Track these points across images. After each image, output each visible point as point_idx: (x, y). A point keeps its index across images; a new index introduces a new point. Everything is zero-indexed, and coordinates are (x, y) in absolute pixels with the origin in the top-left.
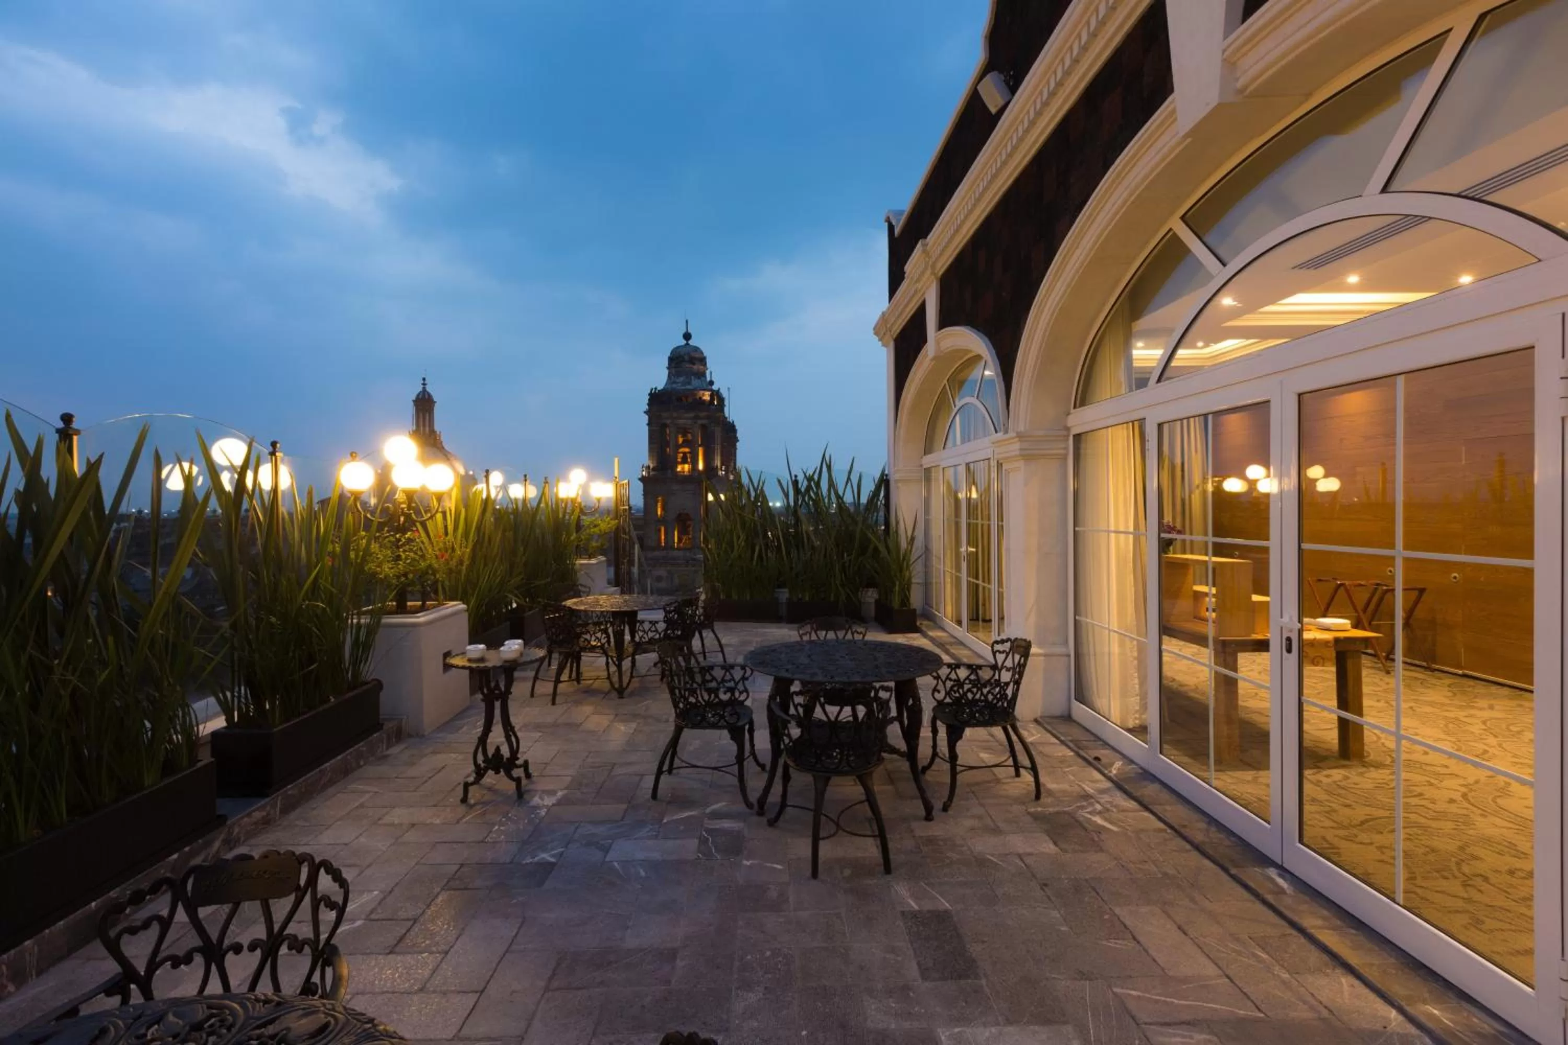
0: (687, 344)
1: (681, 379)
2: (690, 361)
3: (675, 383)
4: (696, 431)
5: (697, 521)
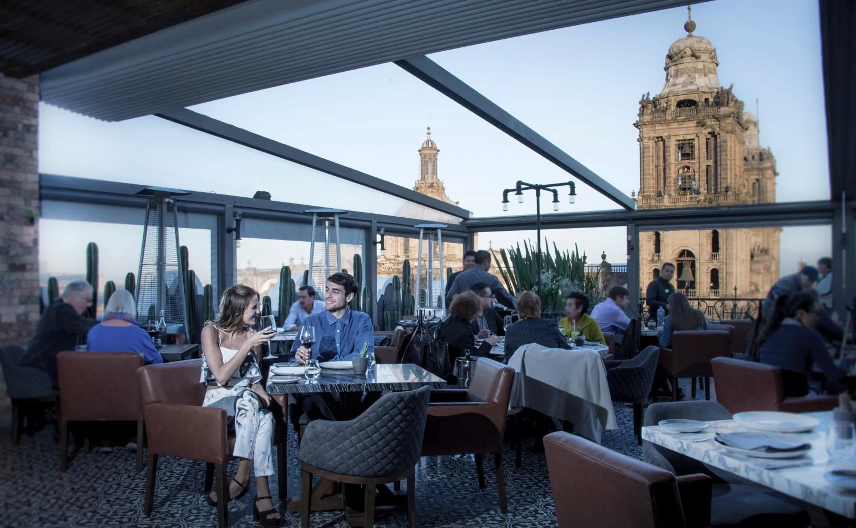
1: (682, 79)
2: (693, 55)
3: (675, 85)
4: (700, 144)
5: (703, 260)
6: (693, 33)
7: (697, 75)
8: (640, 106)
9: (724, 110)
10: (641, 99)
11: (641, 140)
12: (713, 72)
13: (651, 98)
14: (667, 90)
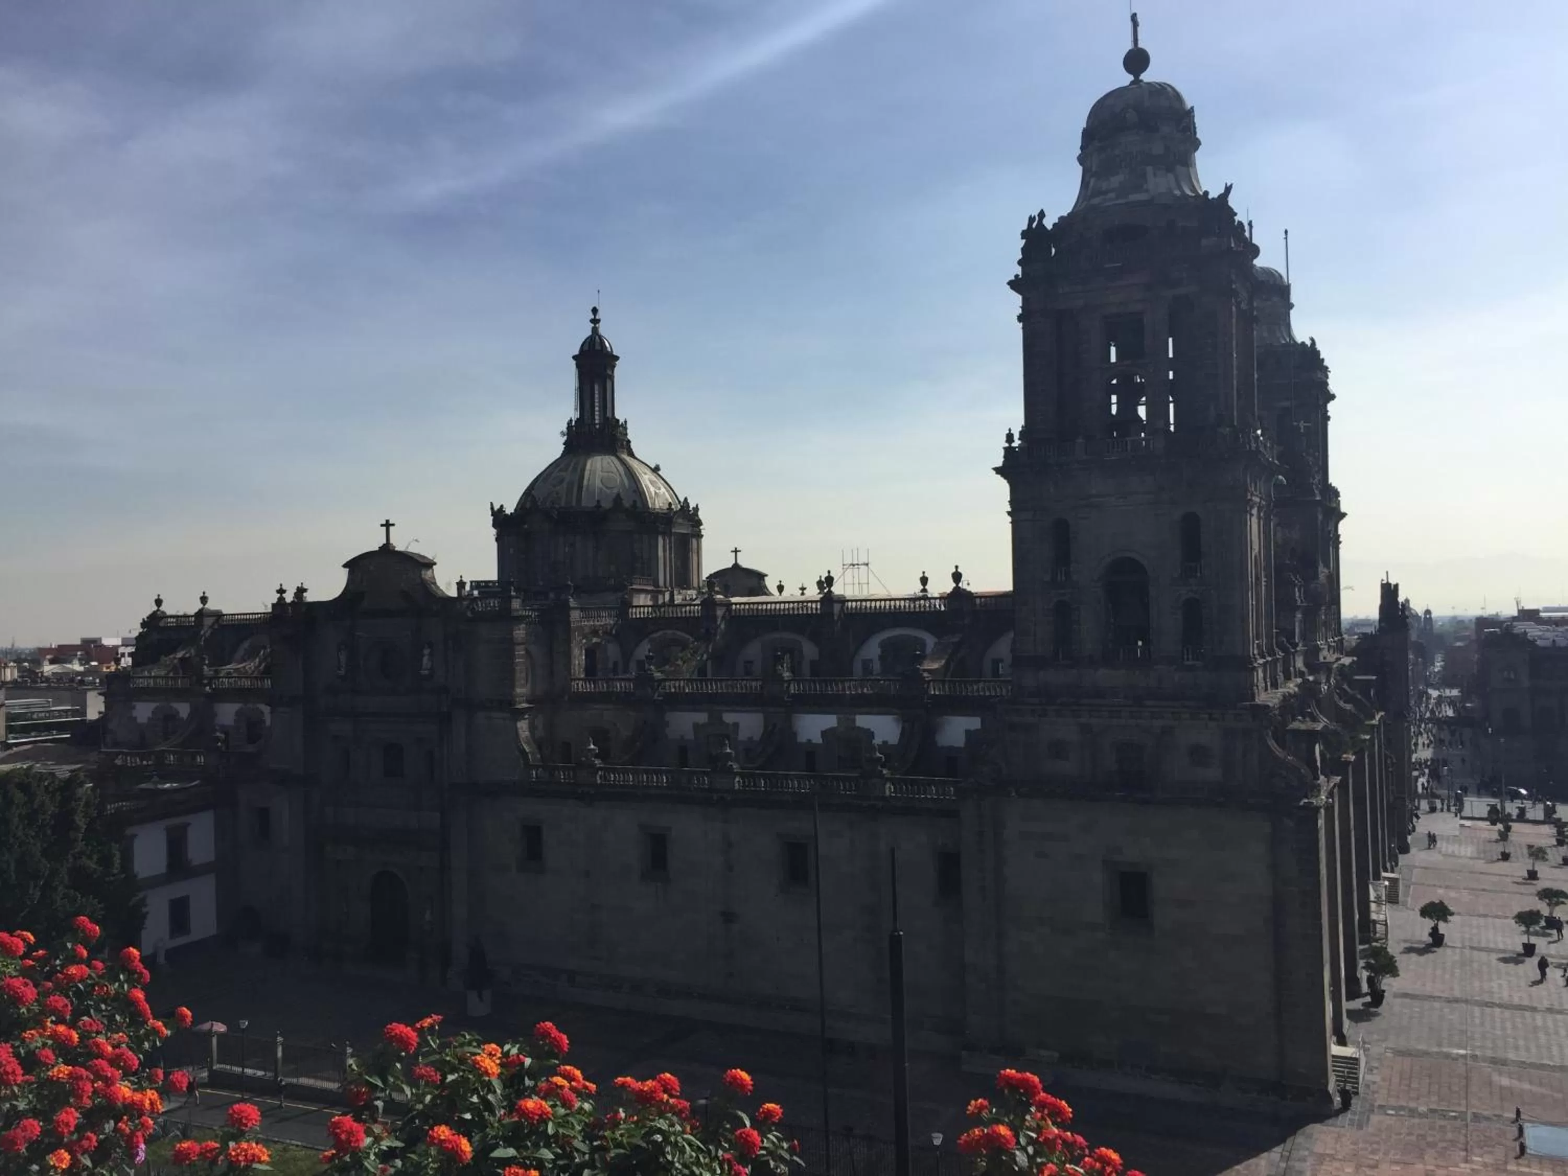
0: (1137, 81)
1: (1116, 181)
2: (1141, 124)
3: (1099, 192)
5: (1165, 582)
8: (1022, 243)
9: (1209, 243)
10: (1024, 227)
11: (1025, 317)
12: (1187, 161)
13: (1048, 224)
14: (1083, 205)
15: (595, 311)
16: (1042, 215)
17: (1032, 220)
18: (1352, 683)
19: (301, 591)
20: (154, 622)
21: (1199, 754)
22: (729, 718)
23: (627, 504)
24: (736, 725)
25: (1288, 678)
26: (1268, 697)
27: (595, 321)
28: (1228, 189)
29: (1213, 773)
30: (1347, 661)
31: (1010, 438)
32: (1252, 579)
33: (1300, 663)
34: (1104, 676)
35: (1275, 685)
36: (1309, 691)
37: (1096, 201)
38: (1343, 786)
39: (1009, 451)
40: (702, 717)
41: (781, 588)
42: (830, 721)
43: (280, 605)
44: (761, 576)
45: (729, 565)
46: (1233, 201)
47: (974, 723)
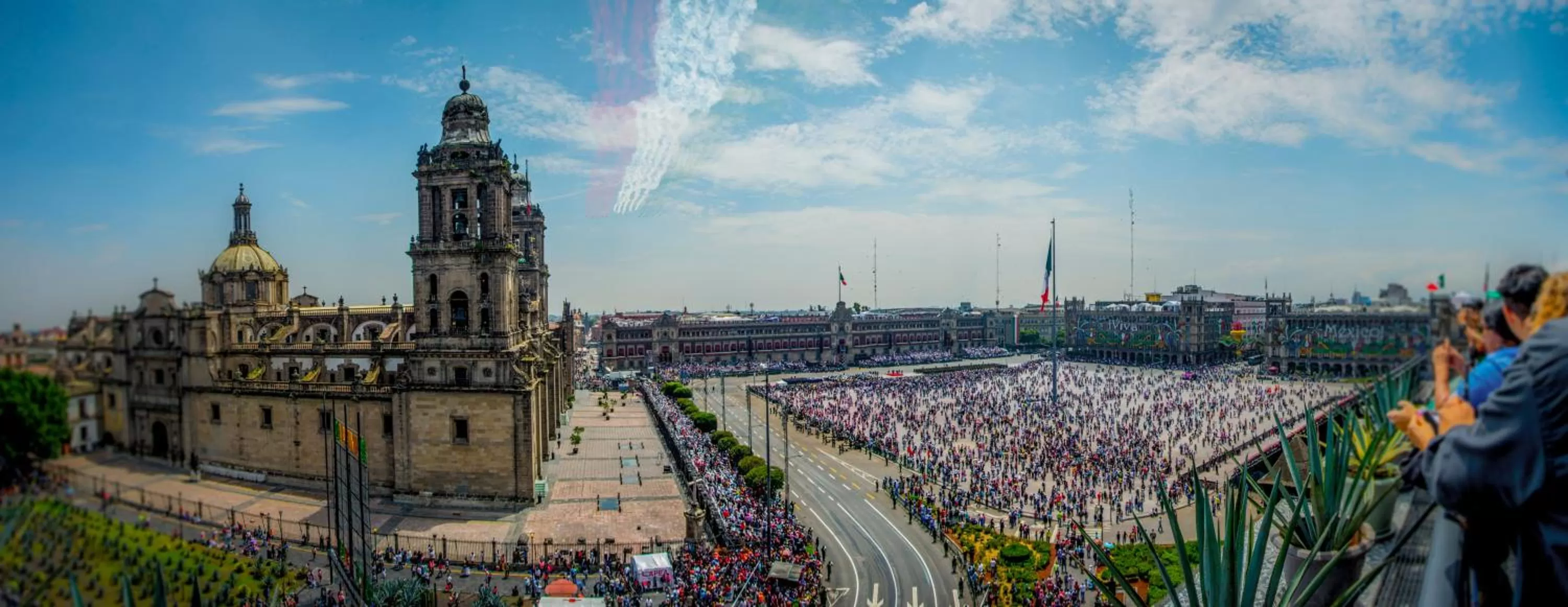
0: (464, 94)
1: (456, 133)
2: (466, 111)
3: (449, 138)
4: (472, 192)
5: (474, 301)
6: (468, 92)
7: (470, 130)
8: (418, 157)
9: (492, 162)
10: (419, 149)
11: (419, 188)
12: (485, 128)
13: (429, 149)
14: (443, 143)
15: (241, 185)
16: (426, 145)
17: (422, 147)
18: (551, 342)
19: (124, 308)
20: (73, 320)
21: (487, 372)
22: (298, 360)
23: (255, 268)
24: (301, 363)
25: (524, 339)
26: (514, 349)
27: (241, 189)
28: (500, 141)
29: (492, 379)
30: (549, 333)
31: (413, 239)
32: (507, 299)
33: (529, 335)
34: (449, 341)
35: (518, 343)
36: (532, 346)
37: (448, 141)
38: (543, 383)
39: (412, 245)
40: (287, 360)
41: (324, 304)
42: (341, 361)
43: (116, 314)
44: (316, 299)
45: (302, 293)
46: (502, 146)
47: (401, 361)
